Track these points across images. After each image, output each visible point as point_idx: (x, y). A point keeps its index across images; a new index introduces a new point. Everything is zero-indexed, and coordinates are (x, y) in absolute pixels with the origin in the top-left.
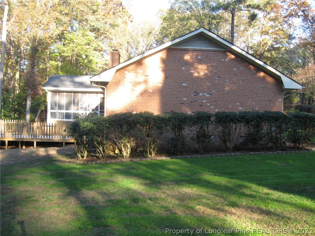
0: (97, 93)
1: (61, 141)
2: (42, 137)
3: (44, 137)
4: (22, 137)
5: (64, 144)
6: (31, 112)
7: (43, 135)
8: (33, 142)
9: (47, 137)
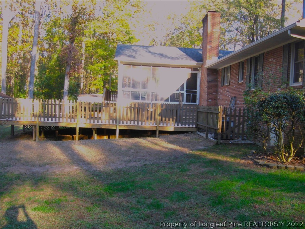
0: (183, 67)
1: (154, 129)
2: (127, 123)
3: (130, 123)
4: (100, 123)
5: (158, 132)
6: (69, 94)
7: (129, 120)
8: (115, 130)
9: (134, 123)
